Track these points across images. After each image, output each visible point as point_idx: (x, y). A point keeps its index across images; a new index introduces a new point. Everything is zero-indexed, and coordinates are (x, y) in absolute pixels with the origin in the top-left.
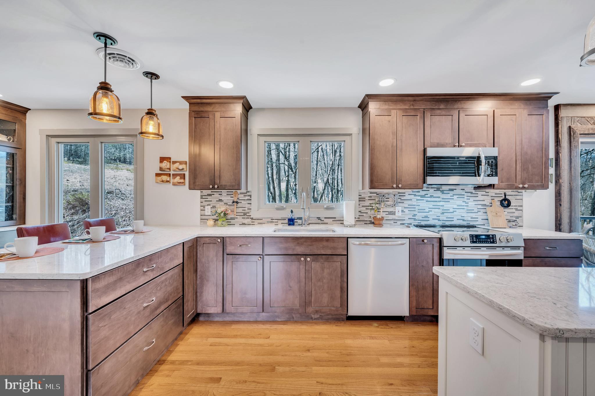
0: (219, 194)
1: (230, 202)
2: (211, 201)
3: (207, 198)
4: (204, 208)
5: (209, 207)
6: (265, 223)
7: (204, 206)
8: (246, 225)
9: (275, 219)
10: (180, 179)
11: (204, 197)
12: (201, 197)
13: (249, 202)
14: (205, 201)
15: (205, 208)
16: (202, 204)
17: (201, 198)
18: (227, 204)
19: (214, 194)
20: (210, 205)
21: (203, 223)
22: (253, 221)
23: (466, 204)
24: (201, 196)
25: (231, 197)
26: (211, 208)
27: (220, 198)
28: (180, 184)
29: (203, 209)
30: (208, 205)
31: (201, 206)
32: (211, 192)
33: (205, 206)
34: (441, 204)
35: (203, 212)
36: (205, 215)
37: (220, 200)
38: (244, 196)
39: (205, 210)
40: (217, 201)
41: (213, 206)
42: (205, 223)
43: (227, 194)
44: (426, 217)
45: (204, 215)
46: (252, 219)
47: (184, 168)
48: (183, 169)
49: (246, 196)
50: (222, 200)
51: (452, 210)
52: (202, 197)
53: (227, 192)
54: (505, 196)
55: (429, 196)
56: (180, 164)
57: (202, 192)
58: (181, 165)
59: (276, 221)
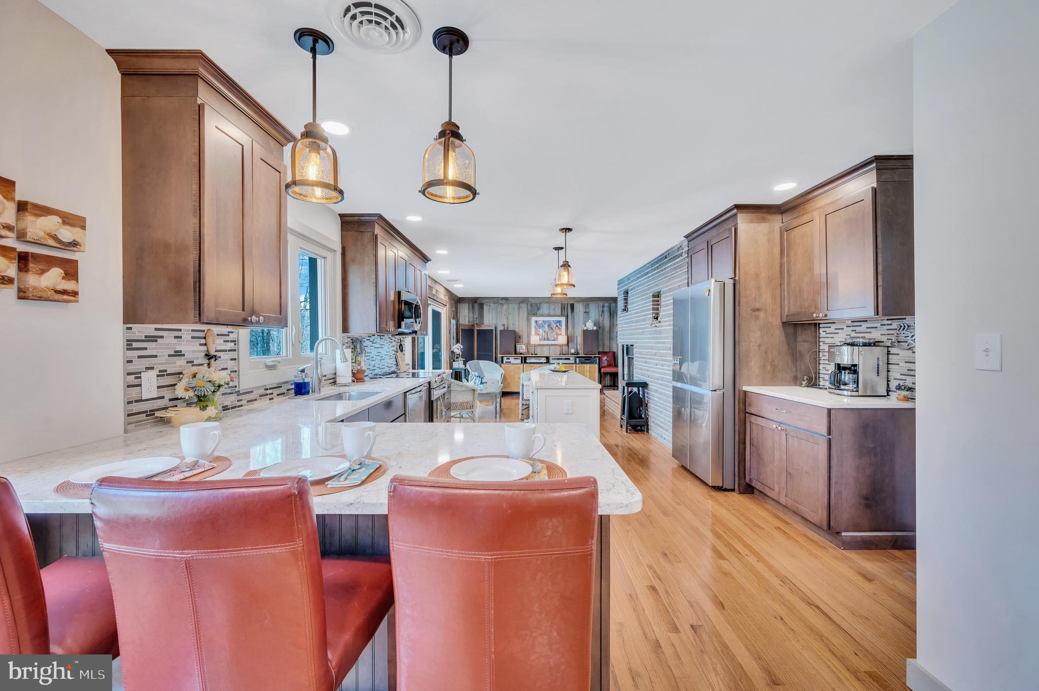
0: (176, 337)
1: (198, 358)
2: (156, 356)
3: (146, 349)
4: (136, 378)
5: (154, 373)
6: (256, 400)
7: (137, 375)
8: (229, 409)
9: (270, 389)
10: (63, 278)
11: (135, 345)
12: (128, 345)
13: (233, 355)
14: (139, 357)
15: (140, 378)
16: (132, 368)
17: (128, 349)
18: (193, 362)
19: (162, 337)
20: (153, 368)
21: (135, 426)
22: (240, 397)
23: (388, 350)
24: (128, 341)
25: (201, 345)
26: (158, 376)
27: (178, 349)
28: (65, 297)
29: (137, 382)
30: (147, 369)
31: (129, 374)
32: (156, 329)
33: (140, 373)
34: (380, 350)
35: (134, 393)
36: (141, 401)
37: (178, 354)
38: (225, 341)
39: (140, 385)
40: (170, 356)
41: (160, 371)
42: (139, 426)
43: (193, 338)
44: (374, 366)
45: (137, 401)
46: (238, 394)
47: (78, 240)
48: (74, 244)
49: (228, 341)
50: (181, 352)
51: (384, 357)
52: (132, 344)
53: (193, 331)
54: (401, 341)
55: (375, 342)
56: (64, 223)
57: (130, 328)
58: (68, 227)
59: (270, 391)
